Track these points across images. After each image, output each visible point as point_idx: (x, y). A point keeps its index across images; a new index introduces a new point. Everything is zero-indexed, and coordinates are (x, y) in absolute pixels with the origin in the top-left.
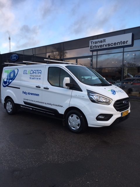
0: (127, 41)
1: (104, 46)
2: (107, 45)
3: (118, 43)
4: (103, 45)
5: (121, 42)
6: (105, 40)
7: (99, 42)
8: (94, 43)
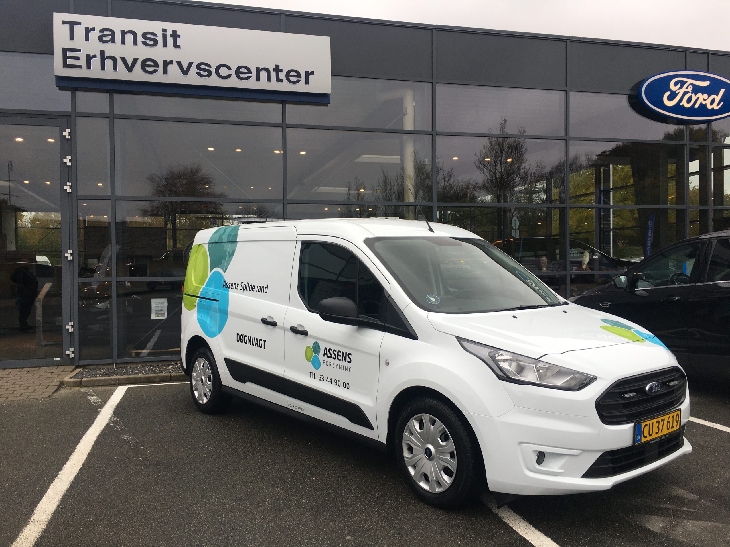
0: (308, 74)
1: (173, 69)
2: (194, 69)
3: (258, 70)
4: (166, 64)
5: (278, 69)
6: (175, 35)
7: (129, 38)
8: (94, 36)
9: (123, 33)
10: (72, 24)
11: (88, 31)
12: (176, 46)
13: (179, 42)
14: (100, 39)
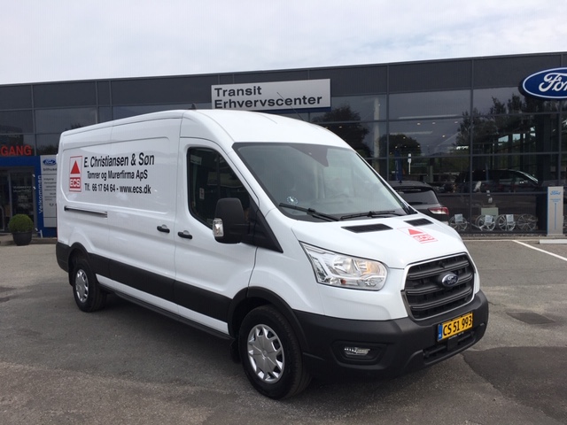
0: (319, 98)
1: (259, 104)
2: (267, 103)
3: (295, 100)
4: (256, 102)
5: (304, 98)
6: (259, 89)
7: (240, 92)
8: (227, 93)
9: (238, 91)
10: (218, 90)
11: (224, 91)
12: (260, 93)
13: (261, 91)
14: (229, 95)
